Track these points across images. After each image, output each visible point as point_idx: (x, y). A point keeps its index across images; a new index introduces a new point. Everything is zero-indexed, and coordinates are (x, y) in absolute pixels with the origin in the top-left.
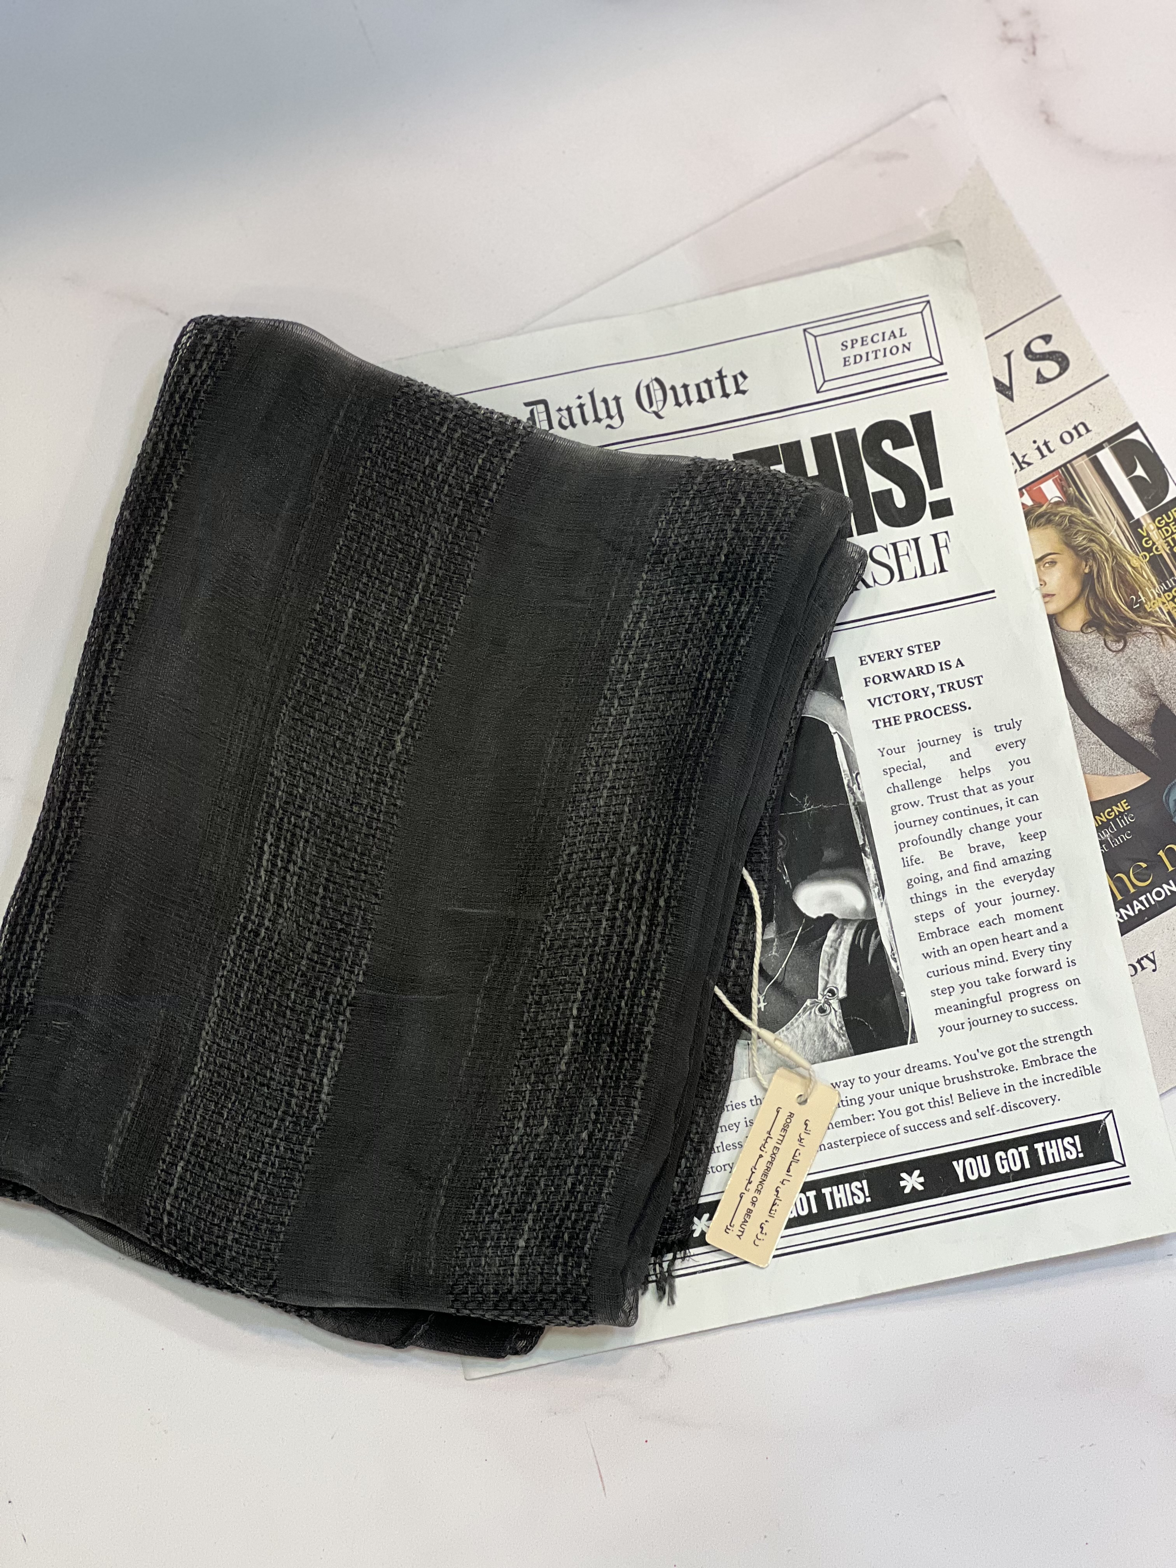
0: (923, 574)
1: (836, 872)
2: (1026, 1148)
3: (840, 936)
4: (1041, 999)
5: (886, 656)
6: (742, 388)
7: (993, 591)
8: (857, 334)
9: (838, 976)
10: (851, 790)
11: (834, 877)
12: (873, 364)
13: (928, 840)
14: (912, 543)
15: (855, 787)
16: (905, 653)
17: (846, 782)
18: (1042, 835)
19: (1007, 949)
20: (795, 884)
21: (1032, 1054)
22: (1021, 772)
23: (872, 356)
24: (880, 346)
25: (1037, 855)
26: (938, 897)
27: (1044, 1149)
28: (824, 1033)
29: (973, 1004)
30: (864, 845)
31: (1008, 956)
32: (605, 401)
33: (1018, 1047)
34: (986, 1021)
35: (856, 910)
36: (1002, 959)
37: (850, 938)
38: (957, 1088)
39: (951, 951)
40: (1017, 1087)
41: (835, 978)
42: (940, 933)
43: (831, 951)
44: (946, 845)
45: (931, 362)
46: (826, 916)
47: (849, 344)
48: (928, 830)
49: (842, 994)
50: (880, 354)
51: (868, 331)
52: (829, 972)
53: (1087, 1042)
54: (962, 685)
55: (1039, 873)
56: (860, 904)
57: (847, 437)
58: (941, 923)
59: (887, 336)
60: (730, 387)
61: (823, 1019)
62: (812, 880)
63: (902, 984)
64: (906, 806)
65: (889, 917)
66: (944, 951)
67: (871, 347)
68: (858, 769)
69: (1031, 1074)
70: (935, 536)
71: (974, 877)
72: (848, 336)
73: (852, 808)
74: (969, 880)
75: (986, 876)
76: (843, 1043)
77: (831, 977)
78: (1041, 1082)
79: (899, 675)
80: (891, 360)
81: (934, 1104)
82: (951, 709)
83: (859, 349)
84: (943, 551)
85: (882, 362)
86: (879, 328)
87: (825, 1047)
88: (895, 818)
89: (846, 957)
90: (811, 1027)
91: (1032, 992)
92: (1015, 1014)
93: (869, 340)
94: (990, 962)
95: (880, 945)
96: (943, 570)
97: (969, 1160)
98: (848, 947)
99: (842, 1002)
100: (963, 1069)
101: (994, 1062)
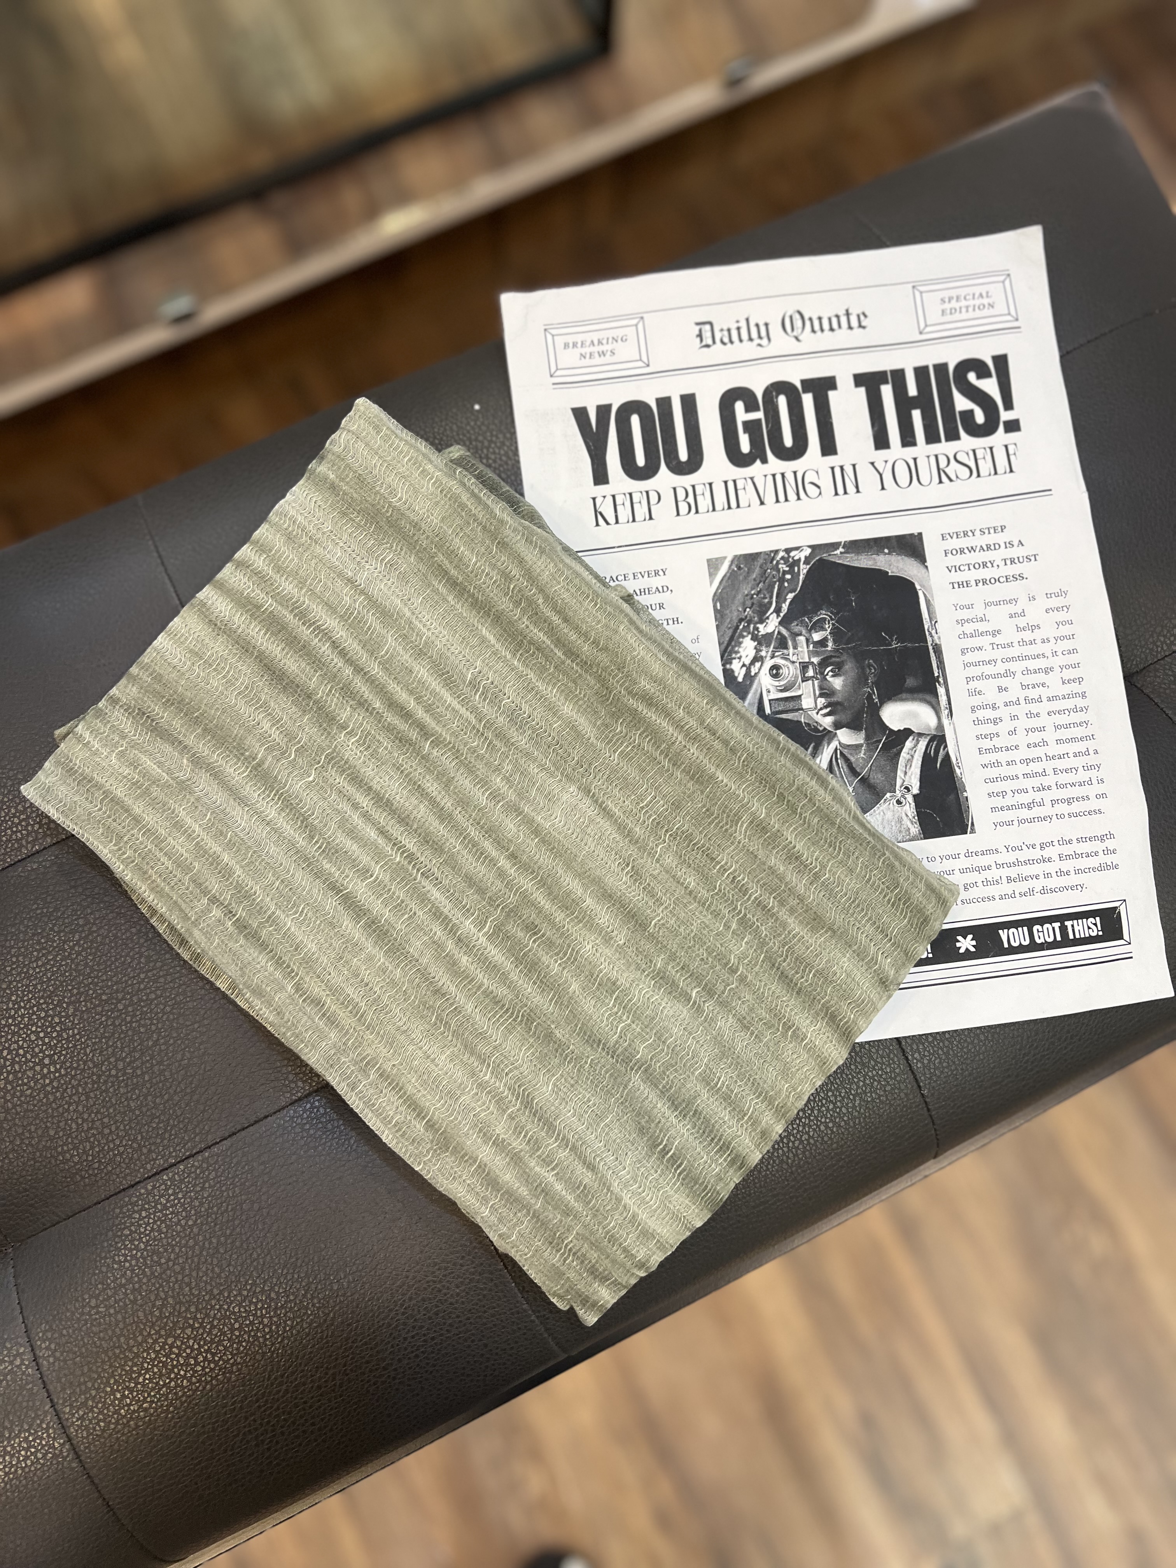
0: (996, 473)
1: (915, 696)
2: (1058, 924)
3: (915, 746)
4: (1076, 807)
5: (962, 534)
6: (863, 324)
7: (1050, 490)
8: (954, 293)
9: (913, 777)
10: (930, 634)
11: (914, 700)
12: (964, 315)
13: (988, 677)
14: (988, 451)
15: (933, 632)
16: (977, 533)
17: (926, 627)
18: (1080, 680)
19: (1049, 766)
20: (882, 703)
21: (1067, 850)
22: (1065, 630)
23: (964, 310)
24: (971, 303)
25: (1075, 695)
26: (995, 722)
27: (1073, 926)
28: (900, 820)
29: (1021, 806)
30: (938, 677)
31: (1049, 771)
32: (757, 325)
33: (1056, 843)
34: (1031, 821)
35: (929, 726)
36: (1044, 773)
37: (924, 748)
38: (1005, 872)
39: (1004, 764)
40: (1054, 875)
41: (910, 778)
42: (996, 750)
43: (908, 757)
44: (1004, 682)
45: (1009, 318)
46: (905, 729)
47: (947, 300)
48: (989, 670)
49: (915, 790)
50: (971, 309)
51: (962, 292)
52: (906, 773)
53: (1110, 844)
54: (1021, 560)
55: (1075, 710)
56: (933, 722)
57: (941, 369)
58: (997, 742)
59: (976, 296)
60: (854, 322)
61: (899, 809)
62: (896, 701)
63: (964, 786)
64: (973, 649)
65: (955, 734)
66: (998, 764)
67: (963, 303)
68: (936, 618)
69: (1066, 865)
70: (1006, 447)
71: (1024, 708)
72: (946, 294)
73: (931, 648)
74: (1021, 710)
75: (1034, 708)
76: (915, 829)
77: (907, 777)
78: (1072, 872)
79: (972, 549)
80: (978, 313)
81: (986, 883)
82: (1012, 578)
83: (954, 304)
84: (1012, 458)
85: (971, 314)
86: (970, 290)
87: (900, 832)
88: (963, 658)
89: (920, 763)
90: (889, 815)
91: (1069, 801)
92: (1054, 817)
93: (962, 298)
94: (1036, 774)
95: (947, 756)
96: (1011, 471)
97: (1012, 930)
98: (922, 755)
99: (914, 796)
100: (1011, 857)
101: (1037, 854)
